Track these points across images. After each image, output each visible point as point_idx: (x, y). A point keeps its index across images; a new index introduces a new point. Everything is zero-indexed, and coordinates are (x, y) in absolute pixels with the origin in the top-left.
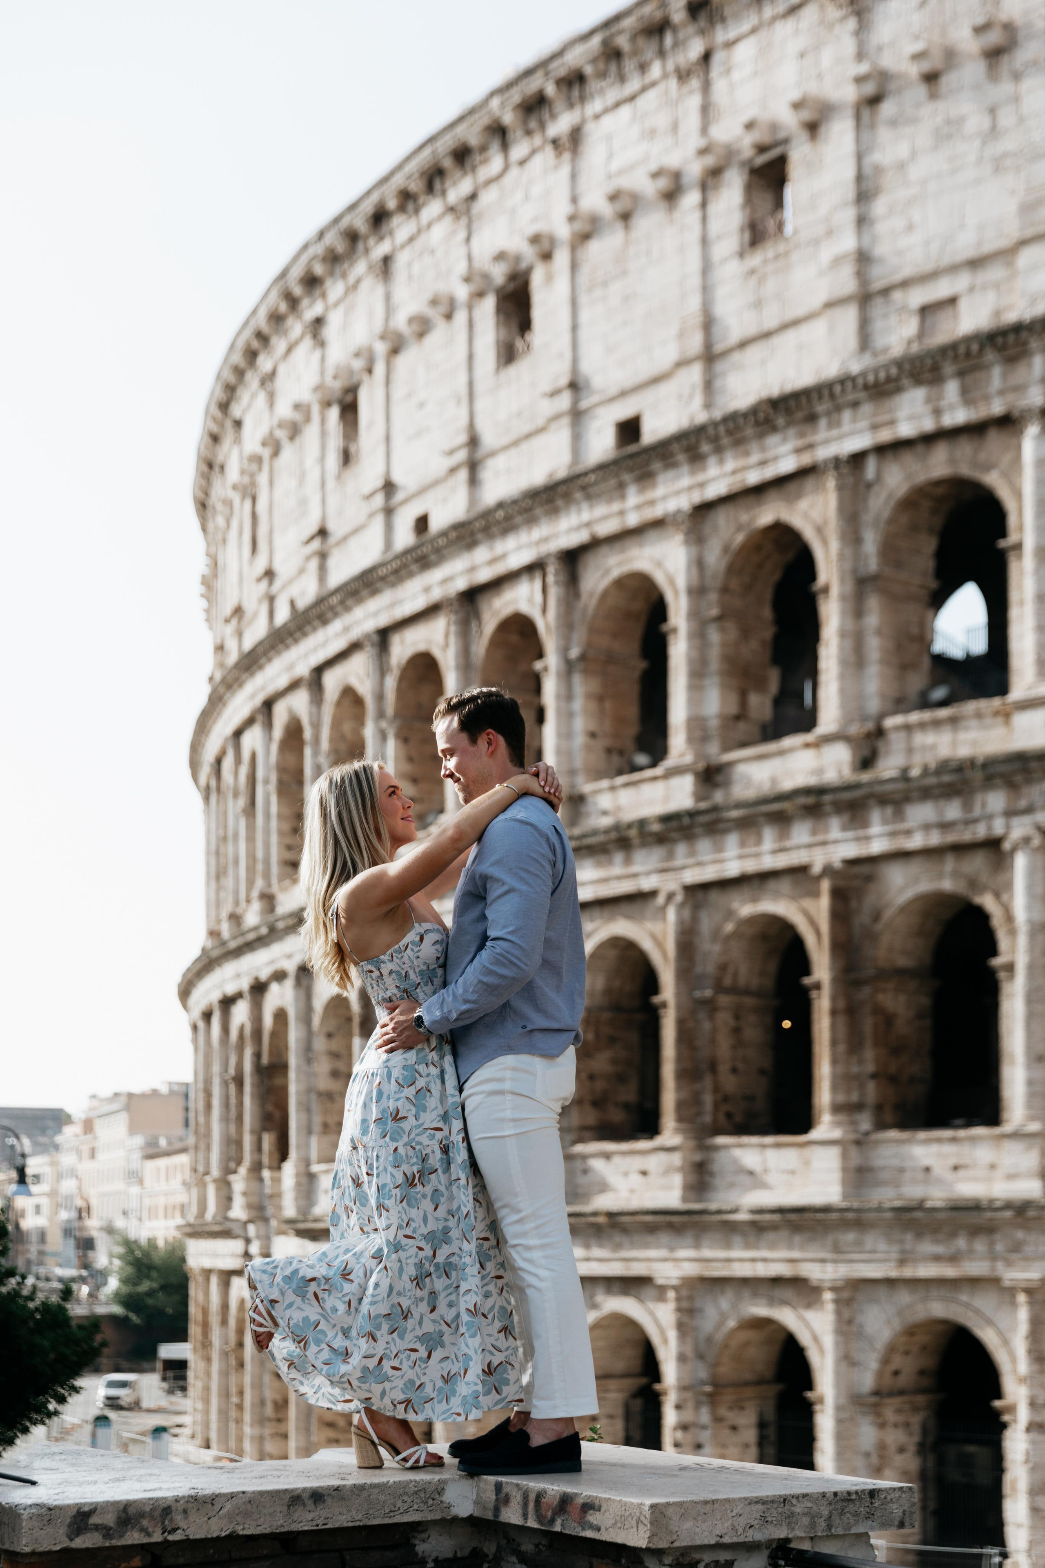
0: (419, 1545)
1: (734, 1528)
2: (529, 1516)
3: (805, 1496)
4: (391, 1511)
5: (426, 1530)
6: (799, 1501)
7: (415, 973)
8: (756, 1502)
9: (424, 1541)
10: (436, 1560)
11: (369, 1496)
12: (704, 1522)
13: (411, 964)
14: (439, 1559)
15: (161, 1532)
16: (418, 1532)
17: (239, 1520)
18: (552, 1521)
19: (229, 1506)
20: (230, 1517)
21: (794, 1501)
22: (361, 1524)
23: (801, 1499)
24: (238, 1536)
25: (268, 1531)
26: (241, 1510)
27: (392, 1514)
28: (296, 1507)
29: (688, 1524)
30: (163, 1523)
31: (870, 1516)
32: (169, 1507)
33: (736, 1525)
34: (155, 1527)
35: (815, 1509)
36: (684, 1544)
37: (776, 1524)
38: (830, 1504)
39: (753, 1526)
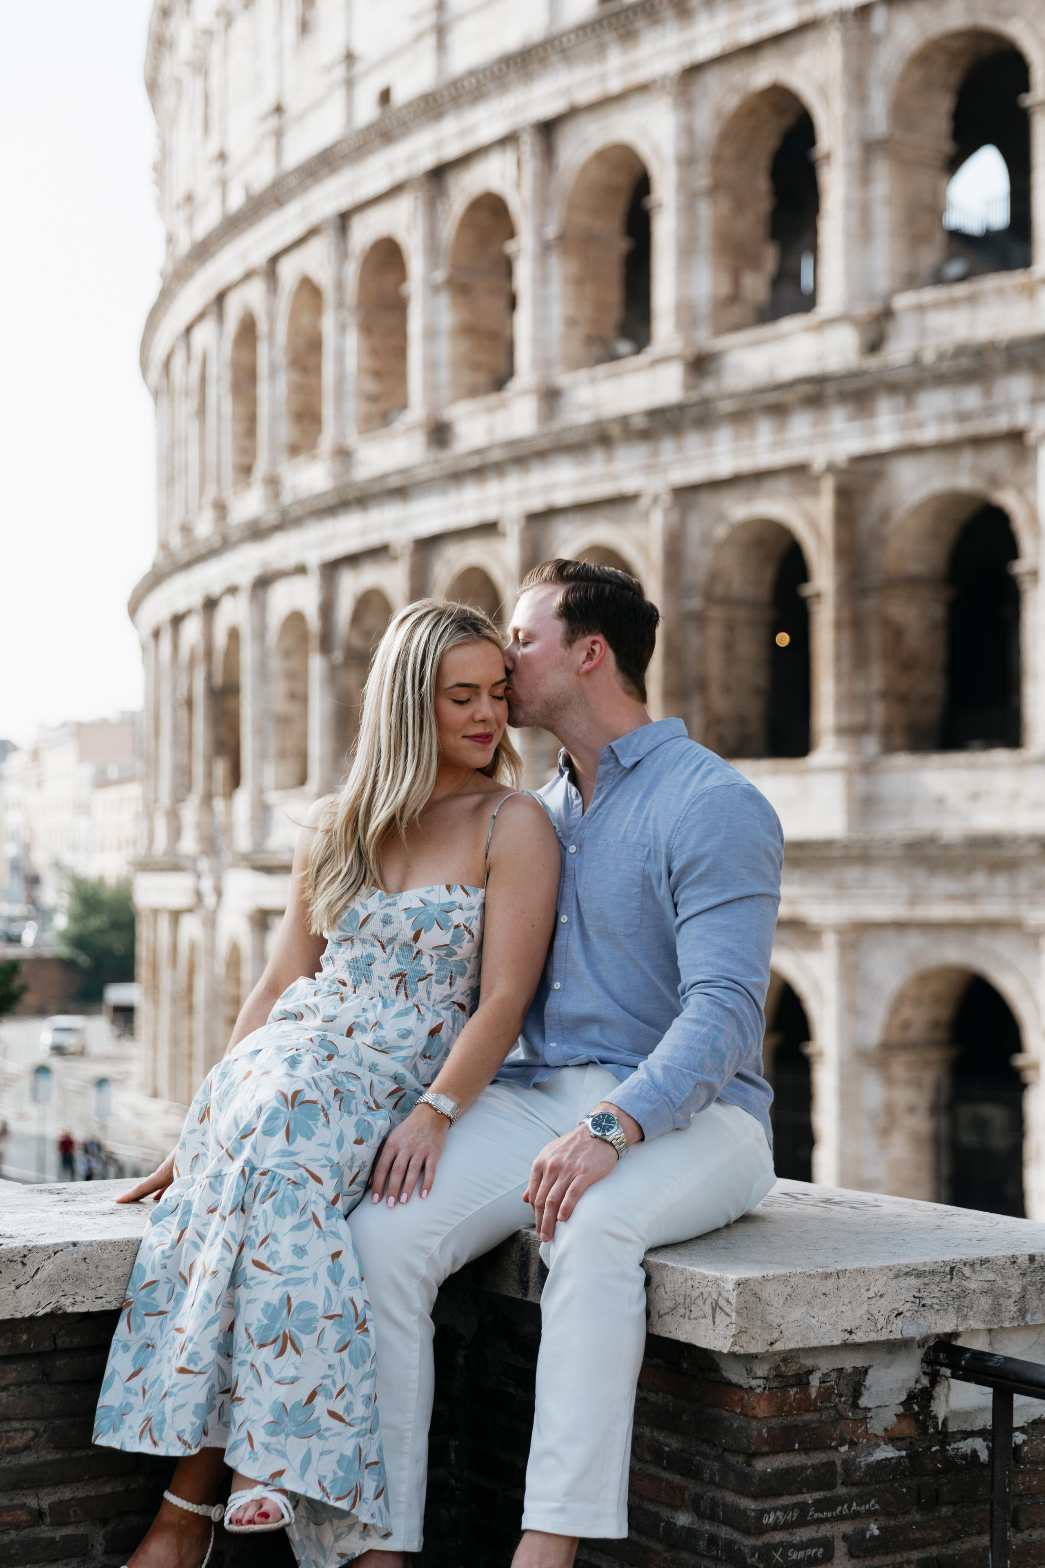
1: (871, 1318)
3: (984, 1262)
6: (974, 1271)
8: (907, 1274)
12: (823, 1308)
17: (67, 1289)
19: (51, 1266)
20: (52, 1284)
21: (967, 1271)
23: (977, 1267)
24: (65, 1315)
26: (69, 1272)
29: (797, 1313)
33: (875, 1312)
35: (1000, 1282)
36: (792, 1346)
37: (938, 1310)
38: (1024, 1275)
39: (902, 1313)
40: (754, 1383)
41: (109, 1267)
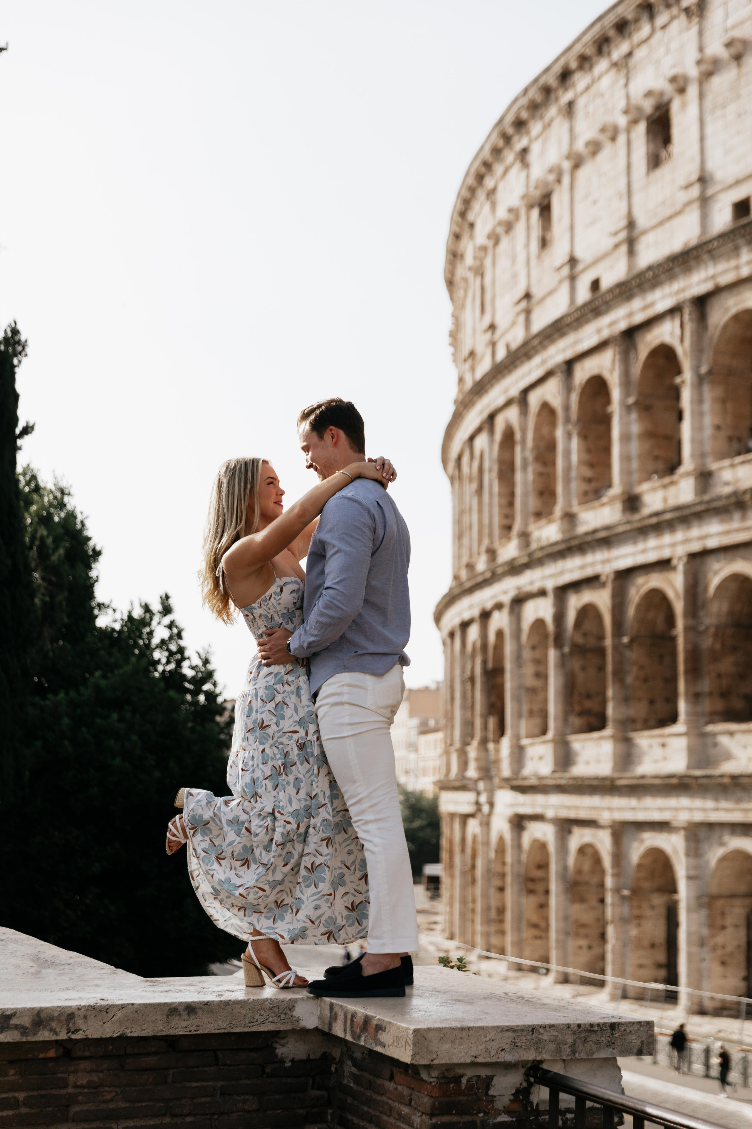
0: (279, 1048)
1: (487, 1051)
2: (347, 1031)
3: (551, 1026)
4: (251, 1022)
5: (286, 1037)
6: (546, 1030)
7: (278, 615)
8: (507, 1030)
9: (283, 1045)
10: (292, 1061)
11: (233, 1010)
12: (461, 1044)
13: (274, 609)
14: (295, 1060)
15: (66, 1032)
16: (280, 1038)
17: (128, 1025)
18: (359, 1037)
19: (120, 1014)
20: (121, 1022)
21: (542, 1030)
22: (226, 1031)
23: (548, 1029)
24: (127, 1037)
25: (151, 1034)
26: (129, 1017)
27: (251, 1024)
28: (174, 1017)
29: (447, 1046)
30: (68, 1025)
31: (610, 1044)
32: (73, 1014)
33: (489, 1048)
34: (61, 1028)
35: (560, 1037)
36: (443, 1062)
37: (525, 1049)
38: (574, 1033)
39: (504, 1049)
40: (431, 1080)
41: (149, 1016)
